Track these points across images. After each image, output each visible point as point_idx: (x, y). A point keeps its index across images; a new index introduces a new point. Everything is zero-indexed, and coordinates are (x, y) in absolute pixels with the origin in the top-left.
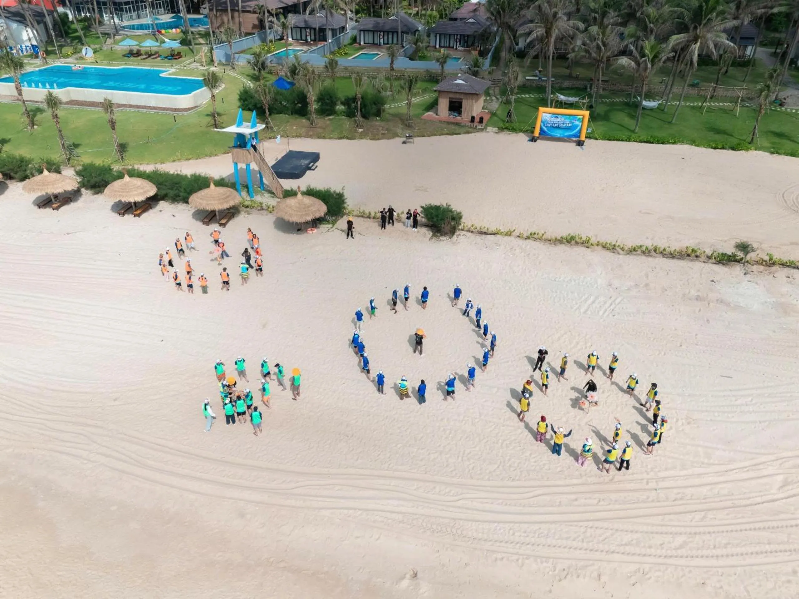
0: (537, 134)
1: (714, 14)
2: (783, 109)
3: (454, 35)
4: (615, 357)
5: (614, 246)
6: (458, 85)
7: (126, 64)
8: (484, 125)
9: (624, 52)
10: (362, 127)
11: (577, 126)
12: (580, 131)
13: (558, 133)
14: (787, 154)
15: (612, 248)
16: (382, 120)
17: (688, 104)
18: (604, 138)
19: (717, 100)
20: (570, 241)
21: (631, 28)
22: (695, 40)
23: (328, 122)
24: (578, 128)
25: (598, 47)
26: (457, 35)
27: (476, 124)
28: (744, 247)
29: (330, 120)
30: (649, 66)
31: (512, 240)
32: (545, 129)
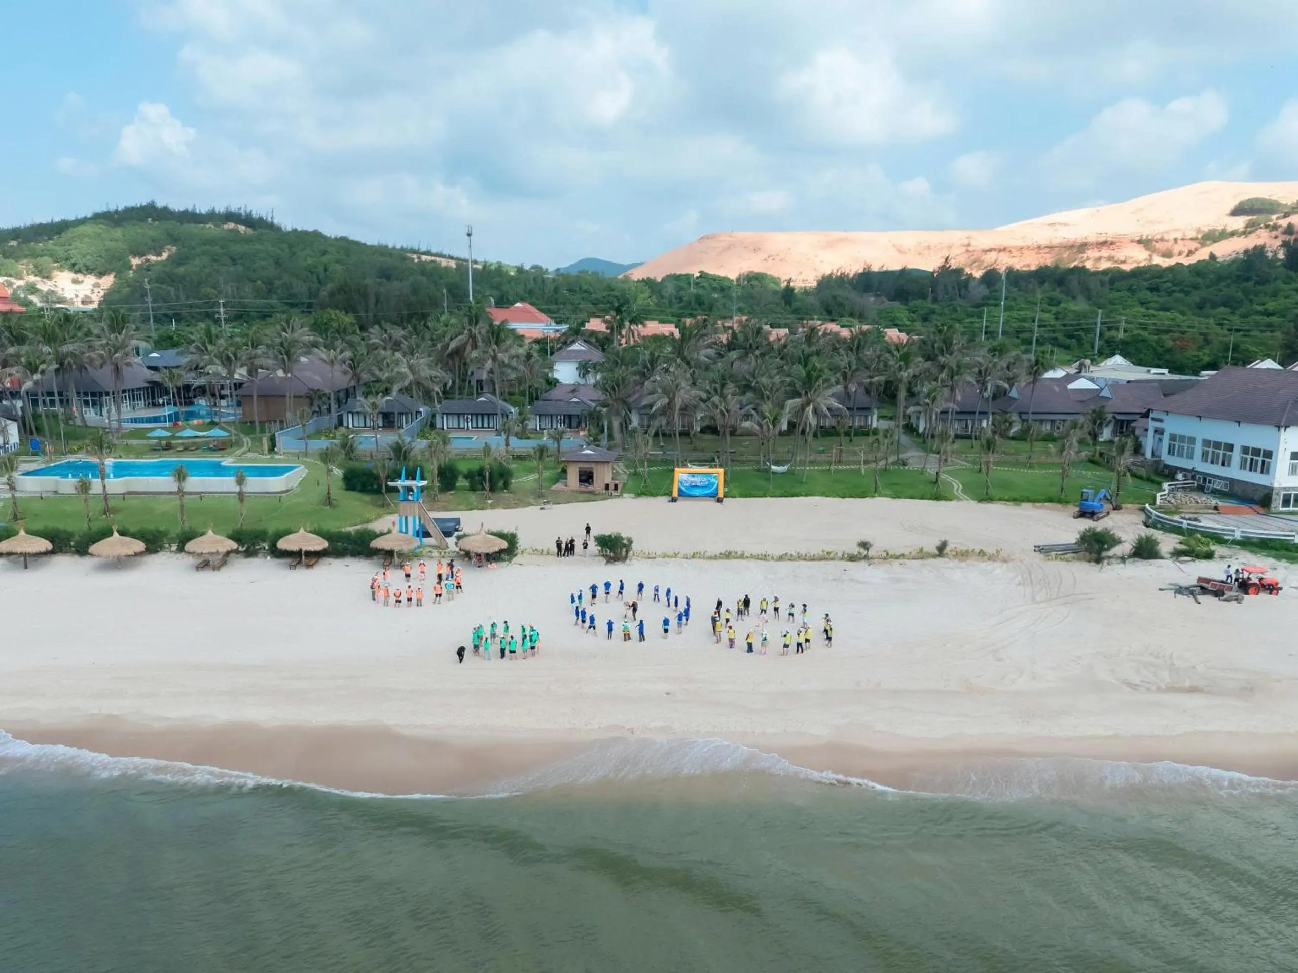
0: (675, 494)
1: (821, 381)
2: (906, 468)
3: (557, 415)
4: (776, 598)
5: (765, 556)
6: (586, 455)
7: (161, 457)
8: (619, 491)
9: (747, 417)
10: (490, 498)
11: (713, 484)
12: (717, 489)
13: (696, 492)
14: (906, 497)
15: (764, 558)
16: (509, 492)
17: (816, 468)
18: (742, 496)
19: (846, 464)
20: (727, 556)
21: (750, 395)
22: (808, 403)
23: (451, 497)
24: (715, 486)
25: (722, 414)
26: (561, 415)
27: (610, 491)
28: (864, 545)
29: (451, 494)
30: (771, 427)
31: (679, 560)
32: (683, 489)
